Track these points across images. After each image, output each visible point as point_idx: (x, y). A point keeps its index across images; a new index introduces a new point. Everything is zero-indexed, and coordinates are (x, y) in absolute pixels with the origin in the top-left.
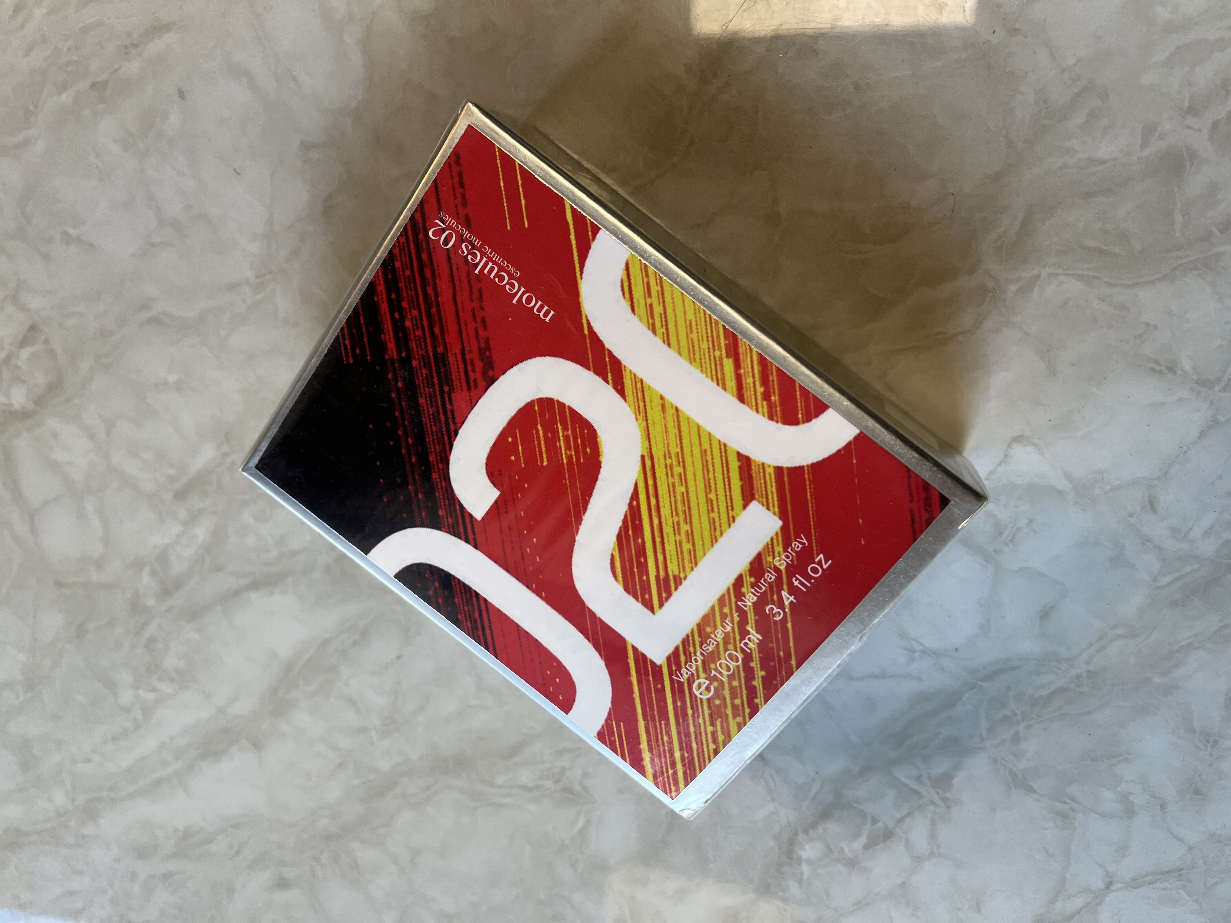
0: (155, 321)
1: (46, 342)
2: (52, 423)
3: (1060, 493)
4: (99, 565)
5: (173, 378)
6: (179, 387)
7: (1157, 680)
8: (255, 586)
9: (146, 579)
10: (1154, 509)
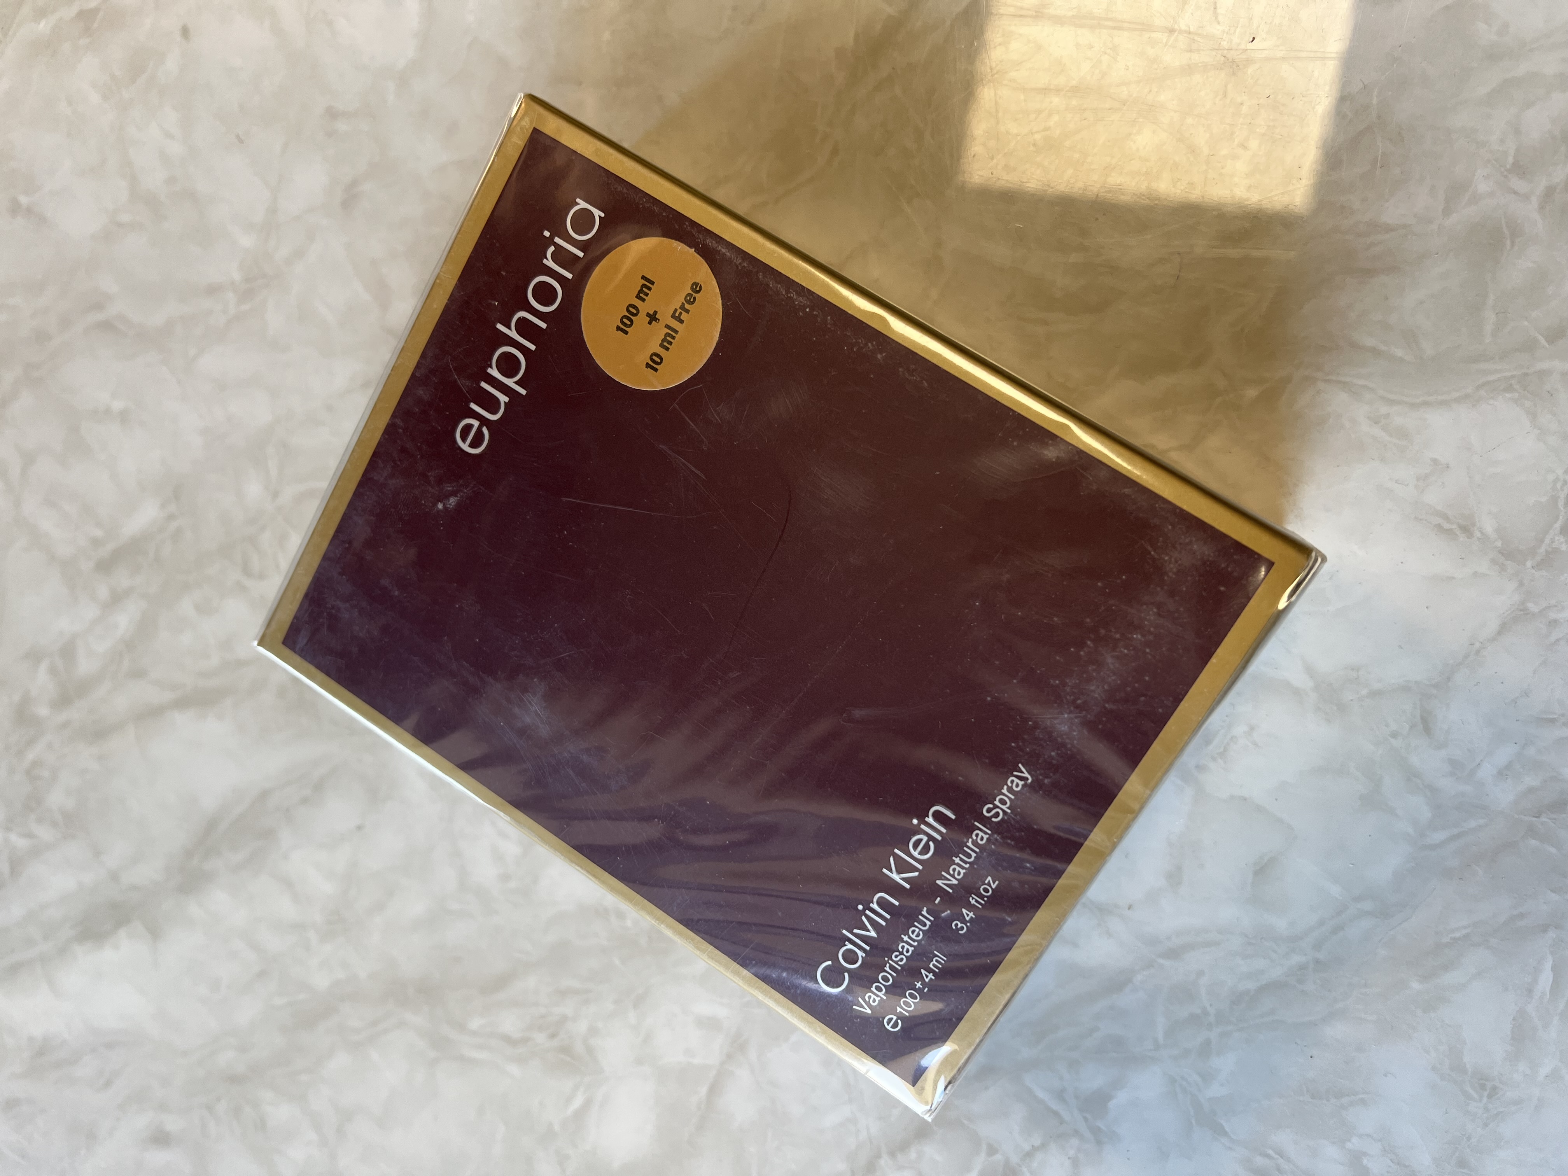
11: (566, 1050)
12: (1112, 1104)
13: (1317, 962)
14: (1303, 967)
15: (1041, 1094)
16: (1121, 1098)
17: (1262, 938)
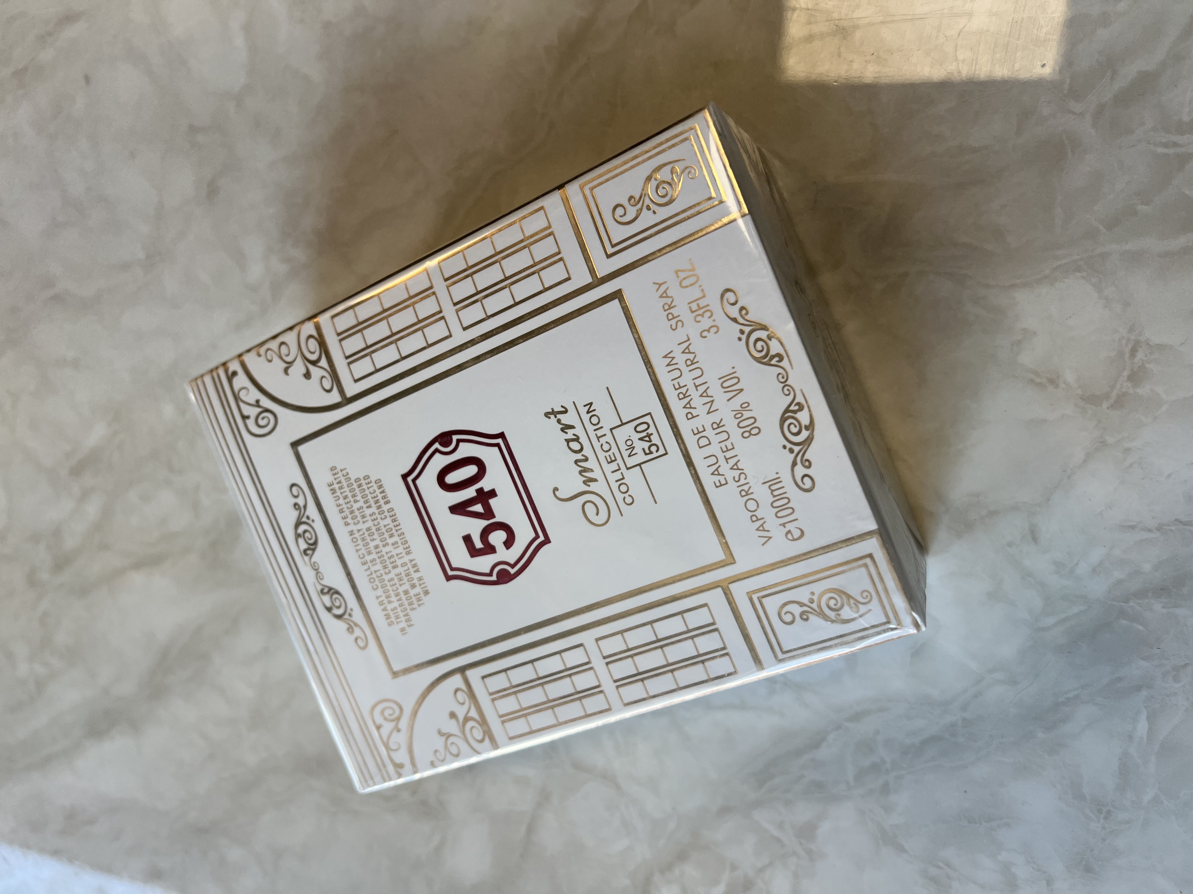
7: (1041, 735)
10: (1035, 539)
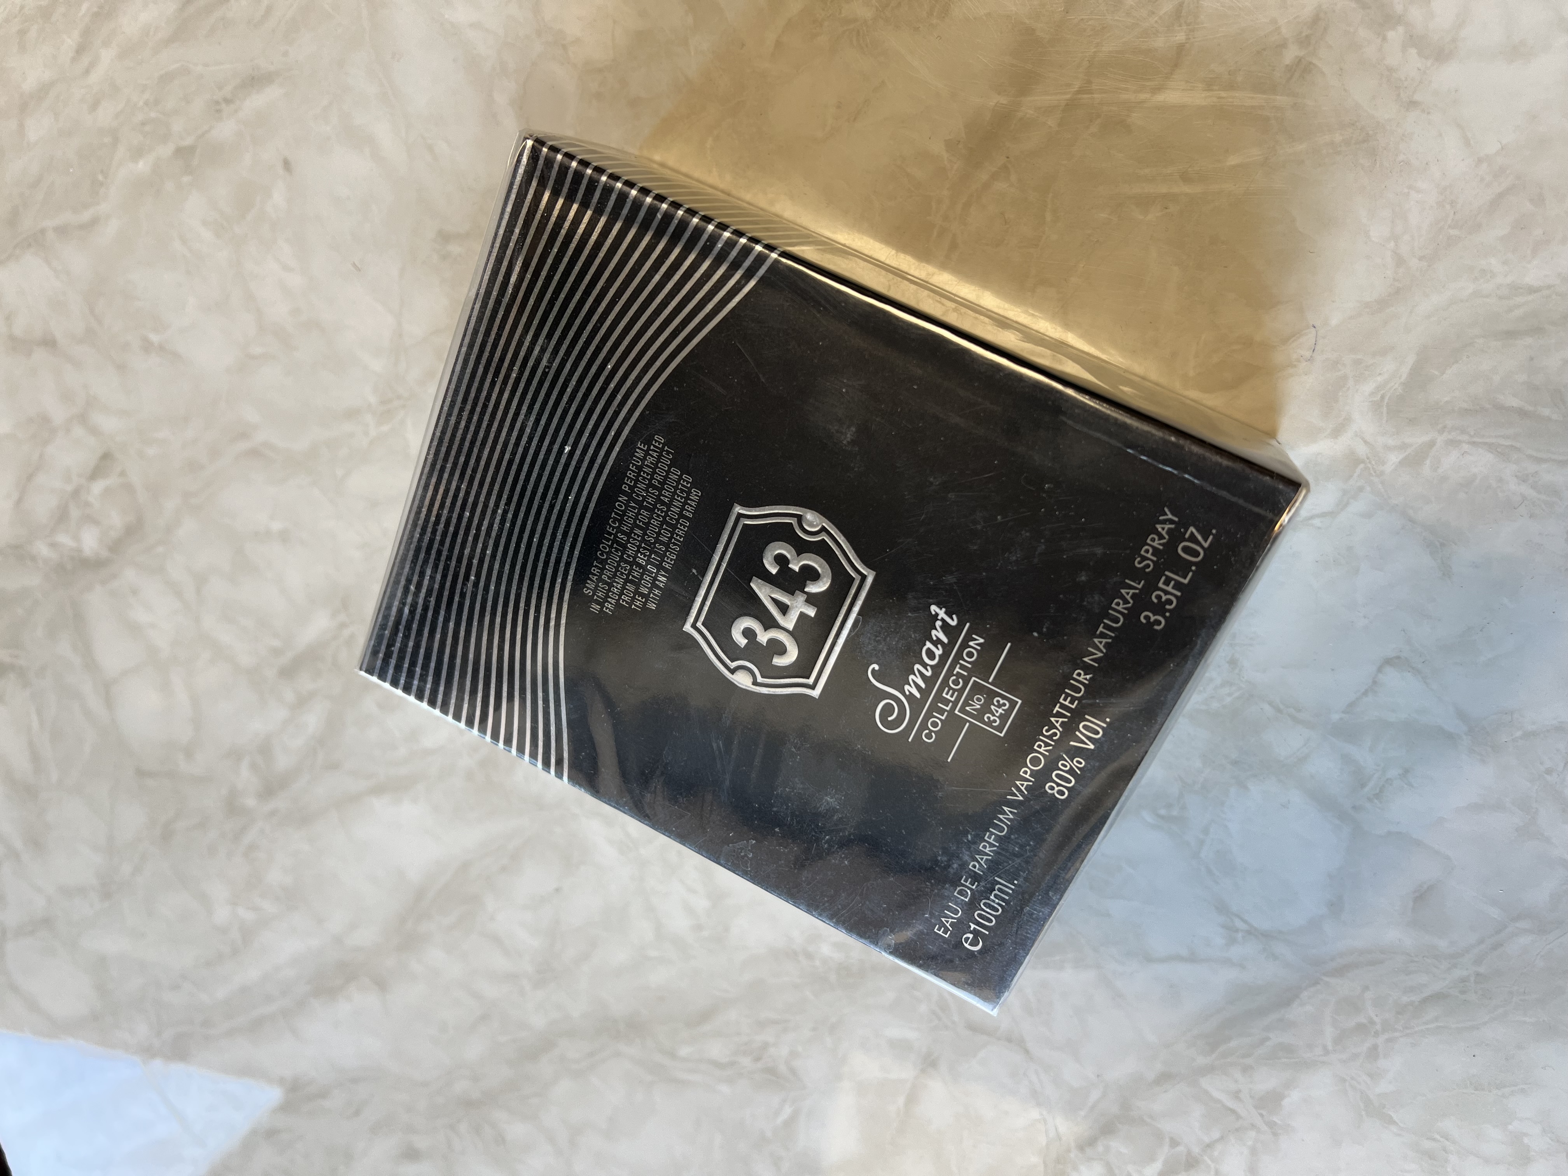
0: (254, 453)
1: (123, 474)
2: (130, 575)
3: (1450, 738)
4: (189, 753)
5: (276, 526)
6: (284, 537)
8: (379, 790)
9: (245, 772)
11: (771, 1071)
12: (1286, 1102)
13: (1478, 974)
14: (1464, 980)
15: (1216, 1094)
16: (1293, 1097)
17: (1423, 957)
